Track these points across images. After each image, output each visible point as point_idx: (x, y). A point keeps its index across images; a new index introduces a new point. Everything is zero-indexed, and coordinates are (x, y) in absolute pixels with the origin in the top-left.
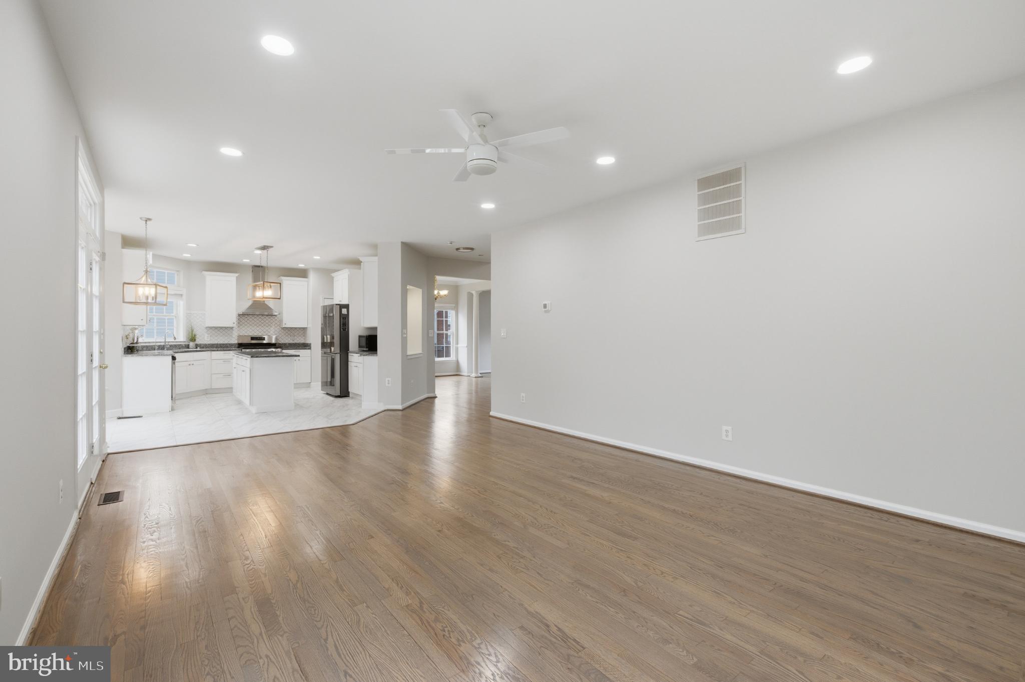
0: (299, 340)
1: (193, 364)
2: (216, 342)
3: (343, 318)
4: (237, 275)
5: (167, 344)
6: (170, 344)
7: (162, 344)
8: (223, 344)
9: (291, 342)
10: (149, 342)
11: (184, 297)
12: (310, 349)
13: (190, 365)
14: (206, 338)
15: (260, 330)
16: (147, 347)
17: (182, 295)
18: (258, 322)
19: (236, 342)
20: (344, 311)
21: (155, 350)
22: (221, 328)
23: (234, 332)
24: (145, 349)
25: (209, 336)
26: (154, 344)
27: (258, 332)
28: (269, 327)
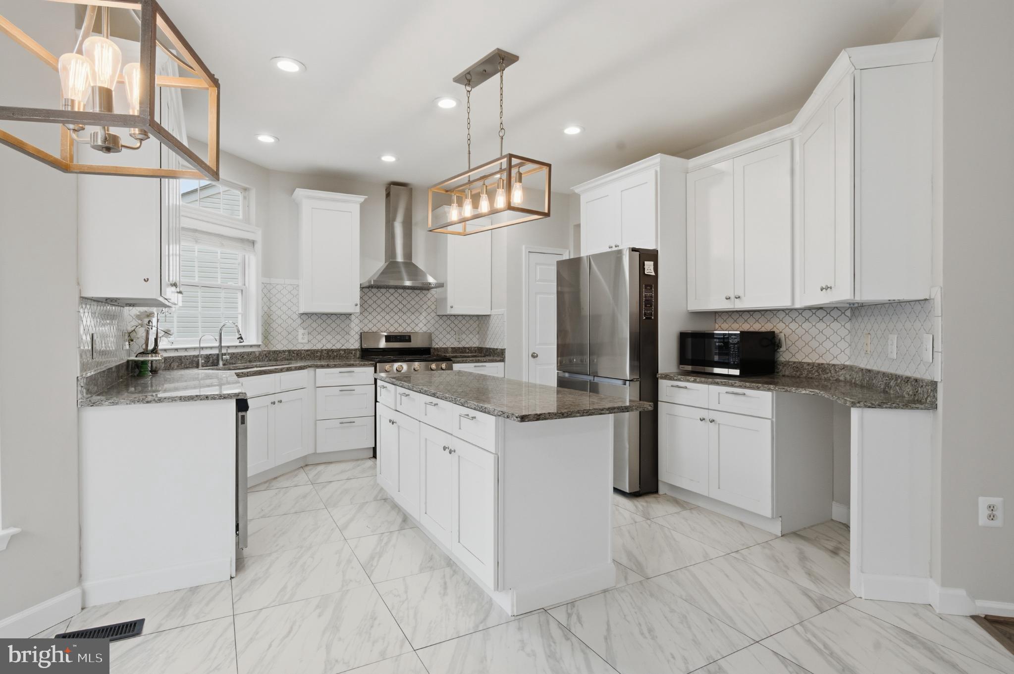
0: (472, 341)
1: (280, 402)
2: (319, 347)
3: (646, 286)
4: (361, 199)
5: (224, 351)
6: (230, 351)
7: (216, 352)
8: (332, 351)
9: (456, 345)
10: (186, 349)
11: (259, 246)
12: (503, 360)
13: (274, 403)
14: (300, 337)
15: (400, 321)
16: (180, 358)
17: (253, 243)
18: (396, 302)
19: (357, 346)
20: (649, 266)
21: (197, 367)
22: (329, 315)
23: (353, 325)
24: (175, 364)
25: (306, 331)
26: (196, 353)
27: (396, 325)
28: (417, 314)
